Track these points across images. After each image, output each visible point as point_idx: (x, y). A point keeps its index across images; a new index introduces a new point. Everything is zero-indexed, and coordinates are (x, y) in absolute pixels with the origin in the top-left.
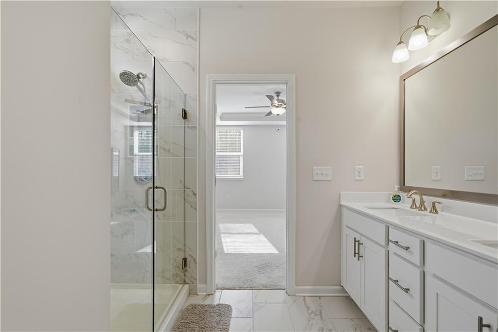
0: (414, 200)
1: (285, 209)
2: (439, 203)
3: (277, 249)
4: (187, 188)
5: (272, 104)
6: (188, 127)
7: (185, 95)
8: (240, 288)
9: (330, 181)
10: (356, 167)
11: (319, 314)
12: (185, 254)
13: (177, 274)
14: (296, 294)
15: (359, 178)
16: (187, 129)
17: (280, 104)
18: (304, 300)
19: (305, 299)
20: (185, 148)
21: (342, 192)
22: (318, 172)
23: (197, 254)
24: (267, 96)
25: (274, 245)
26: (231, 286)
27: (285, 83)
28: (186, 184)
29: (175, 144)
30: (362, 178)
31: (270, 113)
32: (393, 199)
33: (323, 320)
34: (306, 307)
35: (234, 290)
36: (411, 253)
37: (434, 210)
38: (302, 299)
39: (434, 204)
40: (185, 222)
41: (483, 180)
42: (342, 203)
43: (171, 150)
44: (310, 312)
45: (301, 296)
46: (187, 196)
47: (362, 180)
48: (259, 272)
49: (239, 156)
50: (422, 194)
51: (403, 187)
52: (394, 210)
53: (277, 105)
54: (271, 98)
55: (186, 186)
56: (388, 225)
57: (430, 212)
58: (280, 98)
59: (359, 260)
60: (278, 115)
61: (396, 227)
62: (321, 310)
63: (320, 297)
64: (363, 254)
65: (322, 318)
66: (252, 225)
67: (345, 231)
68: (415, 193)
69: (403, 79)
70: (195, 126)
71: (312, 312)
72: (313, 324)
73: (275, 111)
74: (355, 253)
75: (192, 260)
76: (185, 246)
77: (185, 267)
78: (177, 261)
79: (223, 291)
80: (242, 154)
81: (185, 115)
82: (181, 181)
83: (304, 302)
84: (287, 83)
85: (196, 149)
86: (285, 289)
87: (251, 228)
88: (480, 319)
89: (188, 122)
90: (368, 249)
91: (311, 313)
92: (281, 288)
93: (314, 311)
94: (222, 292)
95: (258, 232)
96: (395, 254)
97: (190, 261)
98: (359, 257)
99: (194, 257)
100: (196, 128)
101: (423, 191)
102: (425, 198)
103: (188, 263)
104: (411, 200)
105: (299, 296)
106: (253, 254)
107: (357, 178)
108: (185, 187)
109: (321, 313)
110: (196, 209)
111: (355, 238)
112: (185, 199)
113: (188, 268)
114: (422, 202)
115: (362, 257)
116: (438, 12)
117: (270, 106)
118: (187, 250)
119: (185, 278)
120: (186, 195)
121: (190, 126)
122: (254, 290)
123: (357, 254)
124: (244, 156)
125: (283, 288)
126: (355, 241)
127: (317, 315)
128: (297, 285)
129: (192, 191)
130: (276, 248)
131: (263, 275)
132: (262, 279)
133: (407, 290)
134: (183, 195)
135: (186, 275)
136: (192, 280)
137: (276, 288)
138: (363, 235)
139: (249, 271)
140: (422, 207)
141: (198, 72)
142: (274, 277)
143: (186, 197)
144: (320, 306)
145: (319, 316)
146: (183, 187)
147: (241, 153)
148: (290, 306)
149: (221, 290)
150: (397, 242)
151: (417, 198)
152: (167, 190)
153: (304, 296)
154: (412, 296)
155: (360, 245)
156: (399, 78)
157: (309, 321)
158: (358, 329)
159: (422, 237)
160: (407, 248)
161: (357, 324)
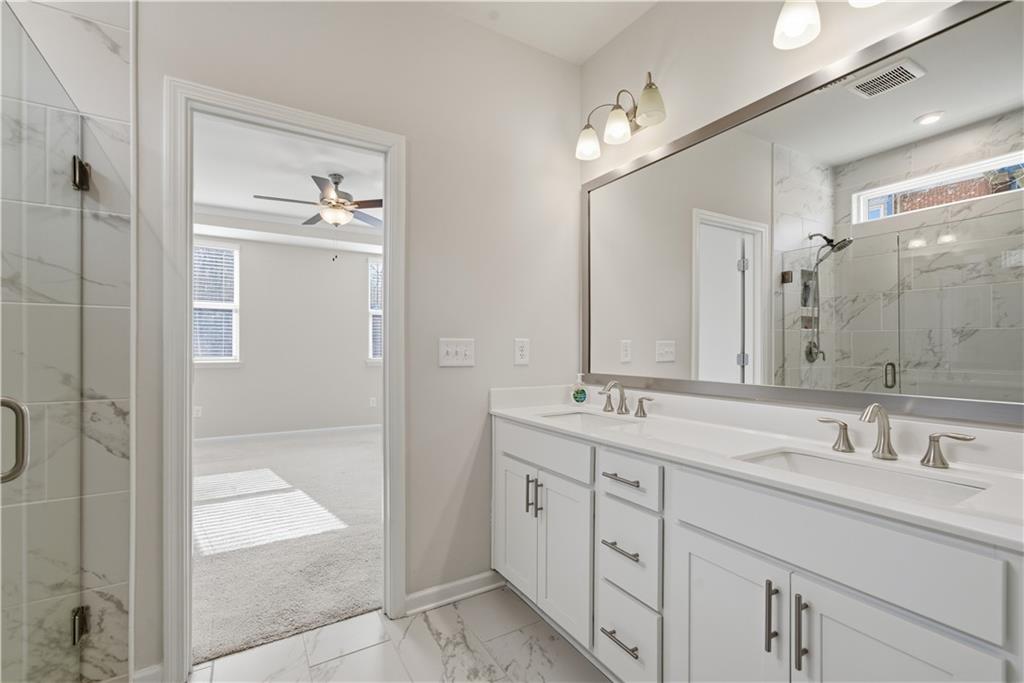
0: (609, 397)
1: (380, 426)
2: (649, 400)
3: (342, 518)
4: (93, 398)
5: (322, 200)
6: (96, 217)
7: (82, 117)
8: (267, 639)
9: (471, 367)
10: (517, 339)
11: (461, 640)
12: (81, 596)
13: (48, 664)
14: (409, 613)
15: (522, 361)
16: (89, 222)
17: (341, 200)
18: (426, 620)
19: (427, 617)
20: (82, 278)
21: (492, 389)
22: (450, 350)
23: (128, 585)
24: (313, 177)
25: (332, 510)
26: (239, 644)
27: (382, 152)
28: (86, 386)
29: (40, 261)
30: (525, 361)
31: (317, 218)
32: (575, 398)
33: (472, 651)
34: (433, 634)
35: (250, 651)
36: (644, 491)
37: (641, 412)
38: (421, 619)
39: (641, 402)
40: (81, 500)
41: (673, 362)
42: (494, 410)
43: (24, 281)
44: (443, 642)
45: (416, 614)
46: (92, 419)
47: (526, 365)
48: (311, 582)
49: (231, 311)
50: (624, 387)
51: (588, 376)
52: (579, 415)
53: (334, 203)
54: (320, 182)
55: (87, 392)
56: (595, 445)
57: (636, 415)
58: (341, 188)
59: (536, 516)
60: (336, 225)
61: (611, 447)
62: (463, 630)
63: (454, 604)
64: (544, 502)
65: (468, 647)
66: (269, 472)
67: (501, 464)
68: (614, 386)
69: (587, 190)
70: (125, 216)
71: (448, 642)
72: (454, 668)
73: (330, 216)
74: (528, 504)
75: (110, 607)
76: (81, 570)
77: (81, 634)
78: (46, 625)
79: (216, 661)
80: (238, 308)
81: (83, 177)
82: (66, 379)
83: (425, 625)
84: (386, 153)
85: (129, 284)
86: (380, 608)
87: (269, 479)
88: (769, 584)
89: (97, 199)
90: (554, 493)
91: (446, 645)
92: (370, 607)
93: (451, 637)
94: (213, 667)
95: (286, 486)
96: (609, 495)
97: (103, 612)
98: (537, 509)
99: (117, 596)
100: (128, 222)
101: (625, 382)
102: (628, 393)
103: (93, 620)
104: (605, 397)
105: (412, 615)
106: (286, 541)
107: (519, 361)
108: (82, 395)
109: (464, 637)
110: (126, 456)
111: (528, 476)
112: (82, 430)
113: (93, 636)
114: (623, 399)
115: (541, 509)
116: (650, 90)
117: (318, 201)
118: (90, 580)
119: (81, 669)
120: (88, 416)
121: (103, 212)
122: (305, 634)
123: (535, 506)
124: (242, 311)
125: (375, 606)
126: (528, 482)
127: (458, 644)
128: (409, 591)
129: (113, 404)
130: (338, 516)
131: (322, 588)
132: (323, 600)
133: (635, 558)
134: (75, 419)
135: (86, 658)
136: (110, 665)
137: (360, 610)
138: (541, 469)
139: (285, 587)
140: (623, 409)
141: (132, 61)
142: (351, 587)
143: (89, 425)
144: (459, 622)
145: (462, 645)
146: (75, 394)
147: (235, 305)
148: (400, 643)
149: (209, 664)
150: (616, 475)
151: (615, 393)
152: (25, 408)
153: (424, 612)
154: (643, 566)
155: (539, 488)
156: (580, 188)
157: (445, 664)
158: (535, 647)
159: (660, 461)
160: (637, 484)
161: (531, 638)
